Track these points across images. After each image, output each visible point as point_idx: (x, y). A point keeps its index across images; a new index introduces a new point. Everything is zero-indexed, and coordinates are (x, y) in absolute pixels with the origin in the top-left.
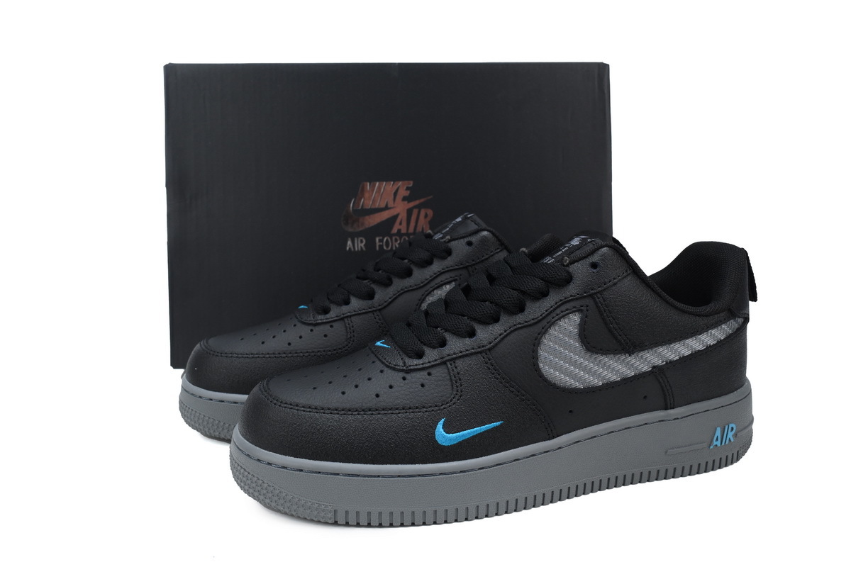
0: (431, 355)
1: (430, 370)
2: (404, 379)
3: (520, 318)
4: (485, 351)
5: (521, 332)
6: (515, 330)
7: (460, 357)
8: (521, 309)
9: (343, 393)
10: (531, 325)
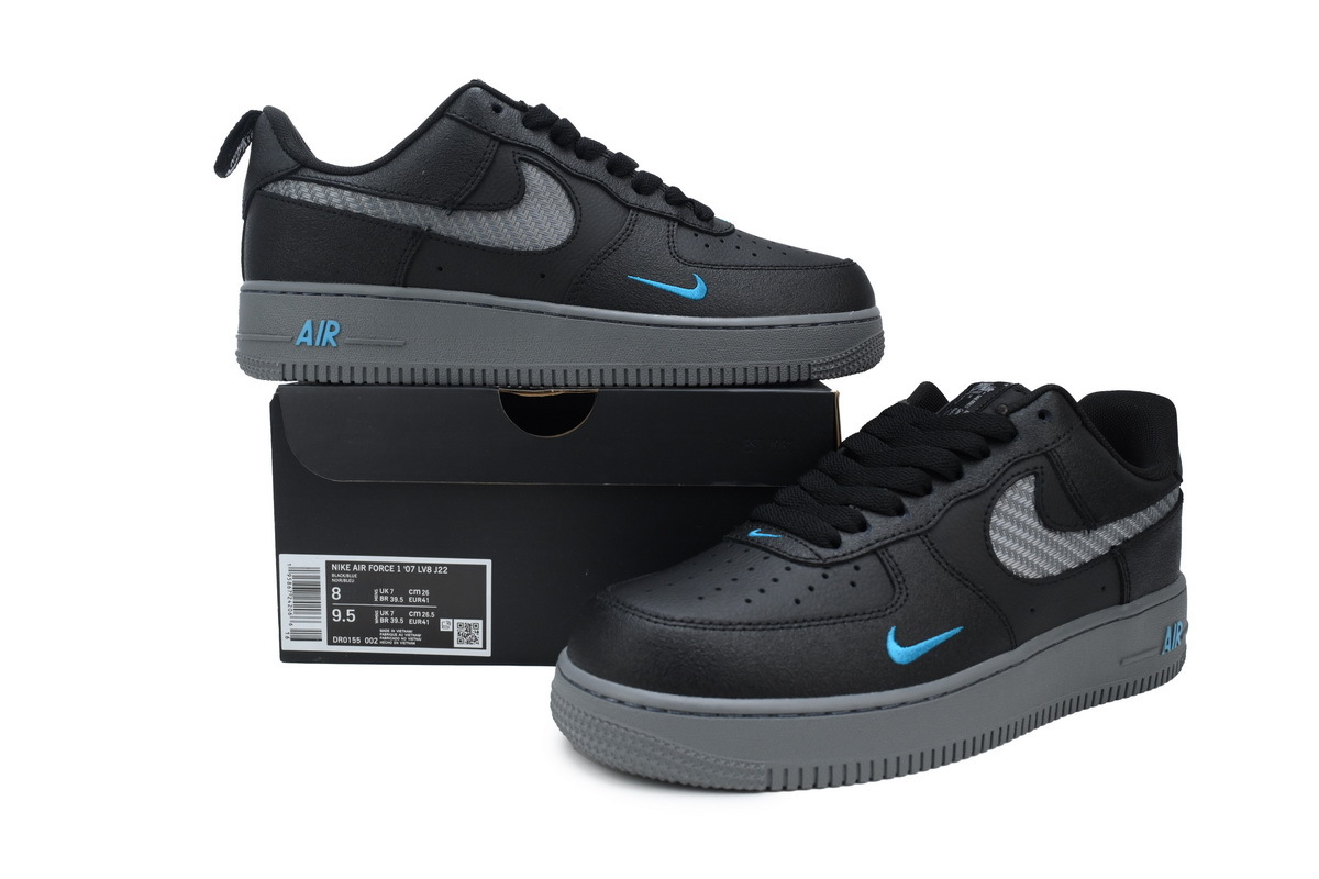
0: (850, 542)
1: (857, 563)
2: (825, 576)
3: (960, 486)
4: (922, 533)
5: (963, 505)
6: (957, 502)
7: (893, 543)
8: (959, 475)
9: (748, 601)
10: (977, 495)
